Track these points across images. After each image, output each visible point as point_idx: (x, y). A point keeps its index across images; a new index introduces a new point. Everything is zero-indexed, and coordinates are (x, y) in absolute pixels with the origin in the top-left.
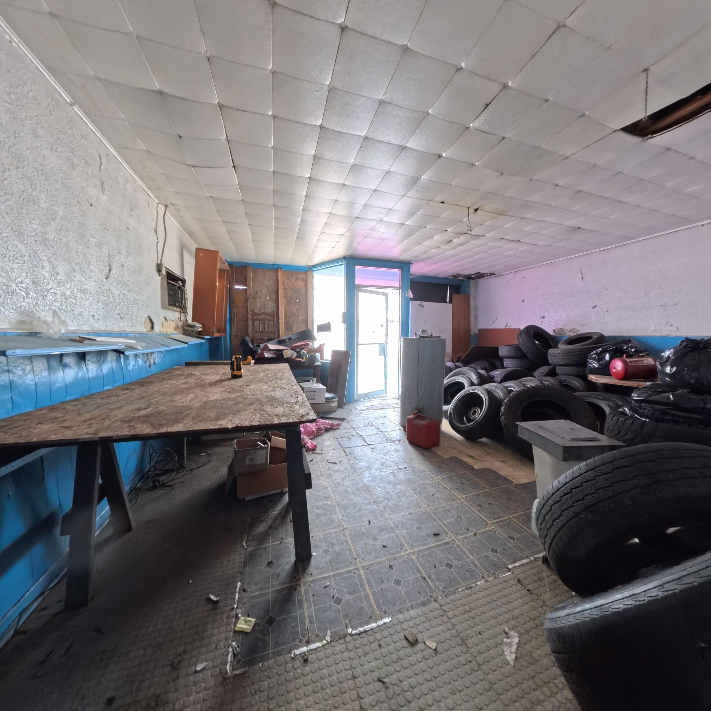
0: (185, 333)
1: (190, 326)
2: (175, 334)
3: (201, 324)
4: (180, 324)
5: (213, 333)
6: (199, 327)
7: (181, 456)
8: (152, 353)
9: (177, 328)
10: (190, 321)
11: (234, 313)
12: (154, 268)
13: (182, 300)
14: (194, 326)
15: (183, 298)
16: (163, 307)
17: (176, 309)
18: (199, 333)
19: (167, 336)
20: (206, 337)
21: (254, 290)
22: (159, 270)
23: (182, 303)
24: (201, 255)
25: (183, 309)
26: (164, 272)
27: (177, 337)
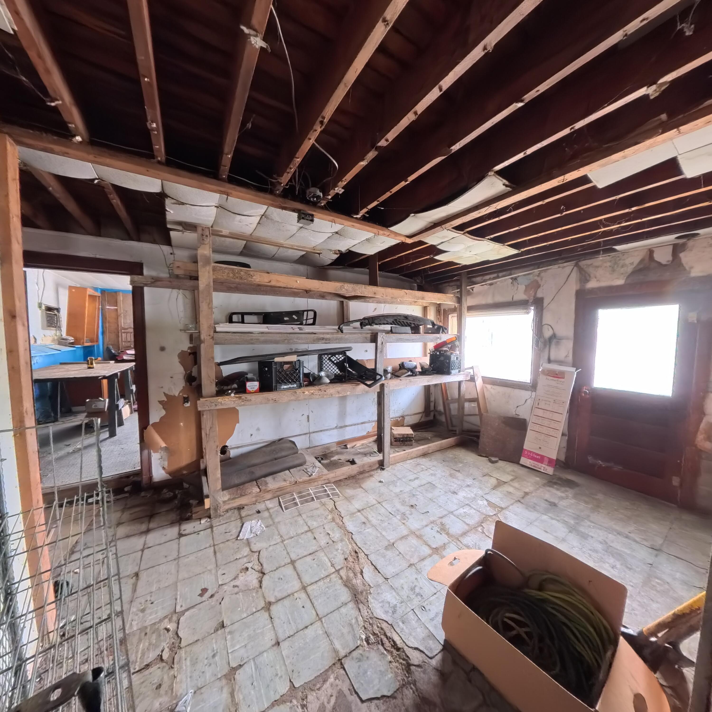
0: (60, 344)
1: (63, 339)
2: (52, 345)
3: (73, 337)
4: (56, 338)
5: (83, 343)
6: (71, 339)
7: (56, 414)
8: (36, 356)
9: (53, 340)
10: (64, 335)
11: (106, 327)
12: (37, 305)
13: (57, 321)
14: (66, 339)
15: (58, 320)
16: (43, 328)
17: (52, 328)
18: (72, 343)
19: (45, 346)
20: (77, 346)
21: (124, 310)
22: (40, 307)
23: (57, 324)
24: (74, 290)
25: (59, 328)
26: (43, 307)
27: (53, 347)
